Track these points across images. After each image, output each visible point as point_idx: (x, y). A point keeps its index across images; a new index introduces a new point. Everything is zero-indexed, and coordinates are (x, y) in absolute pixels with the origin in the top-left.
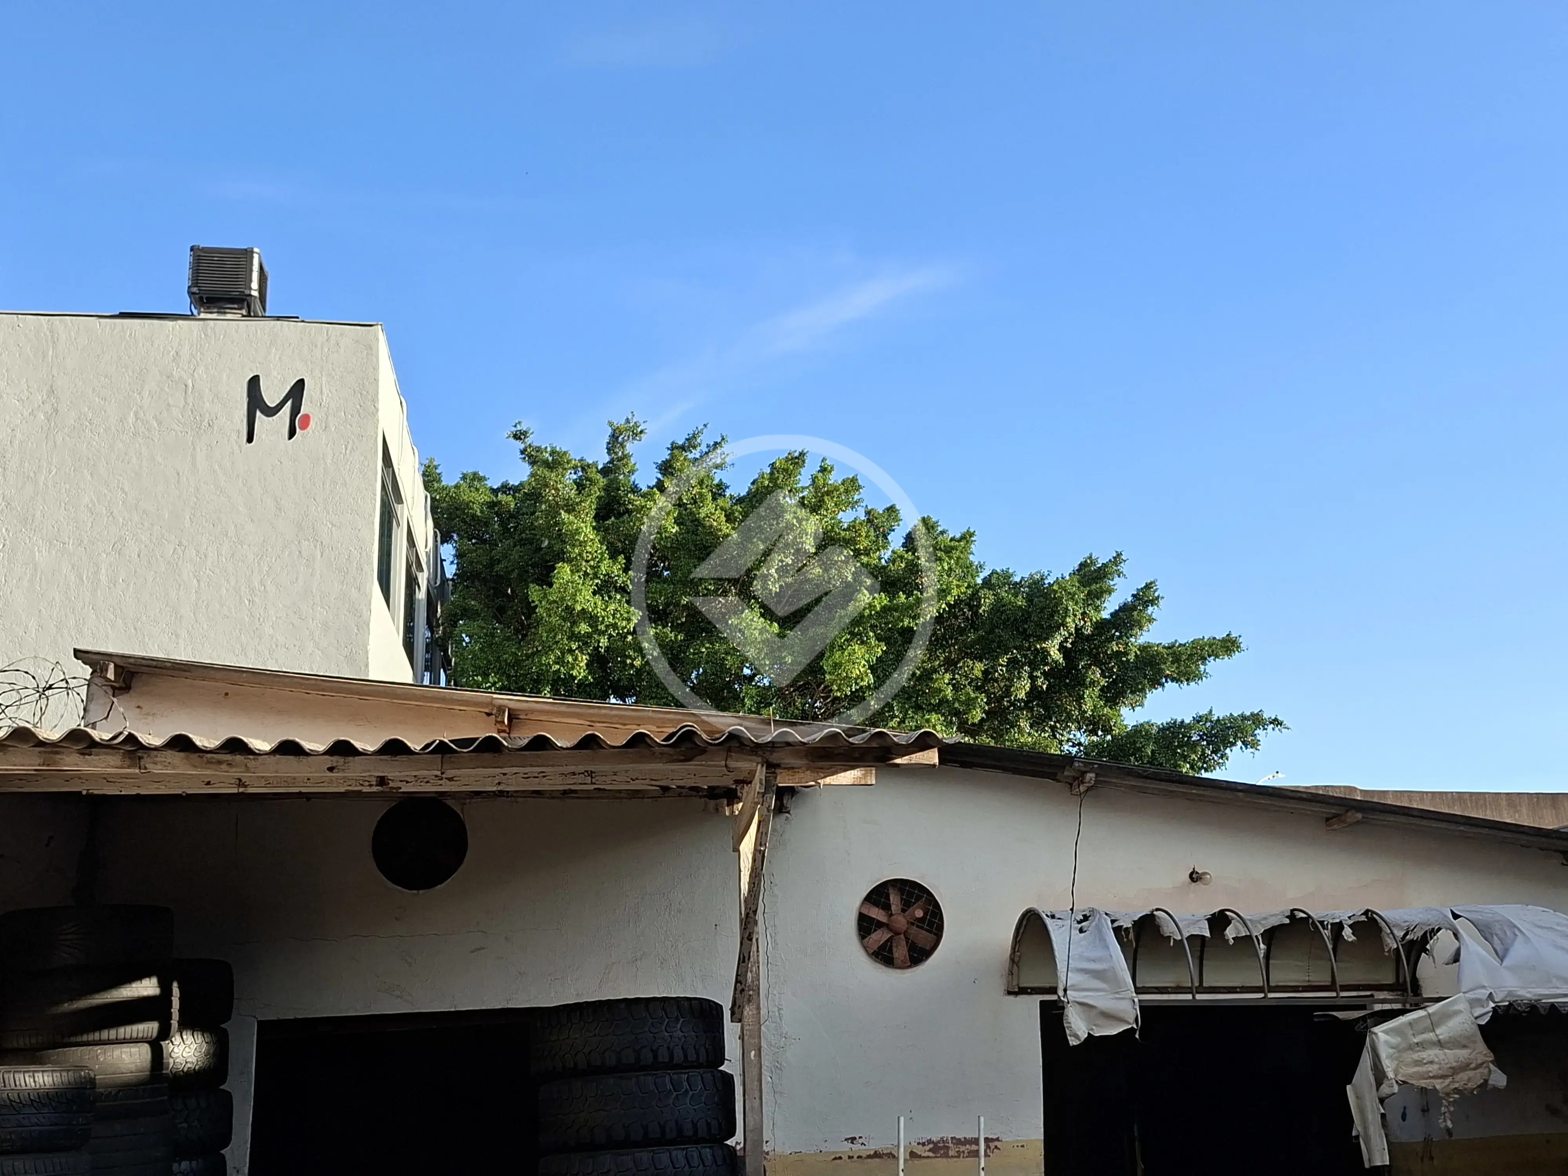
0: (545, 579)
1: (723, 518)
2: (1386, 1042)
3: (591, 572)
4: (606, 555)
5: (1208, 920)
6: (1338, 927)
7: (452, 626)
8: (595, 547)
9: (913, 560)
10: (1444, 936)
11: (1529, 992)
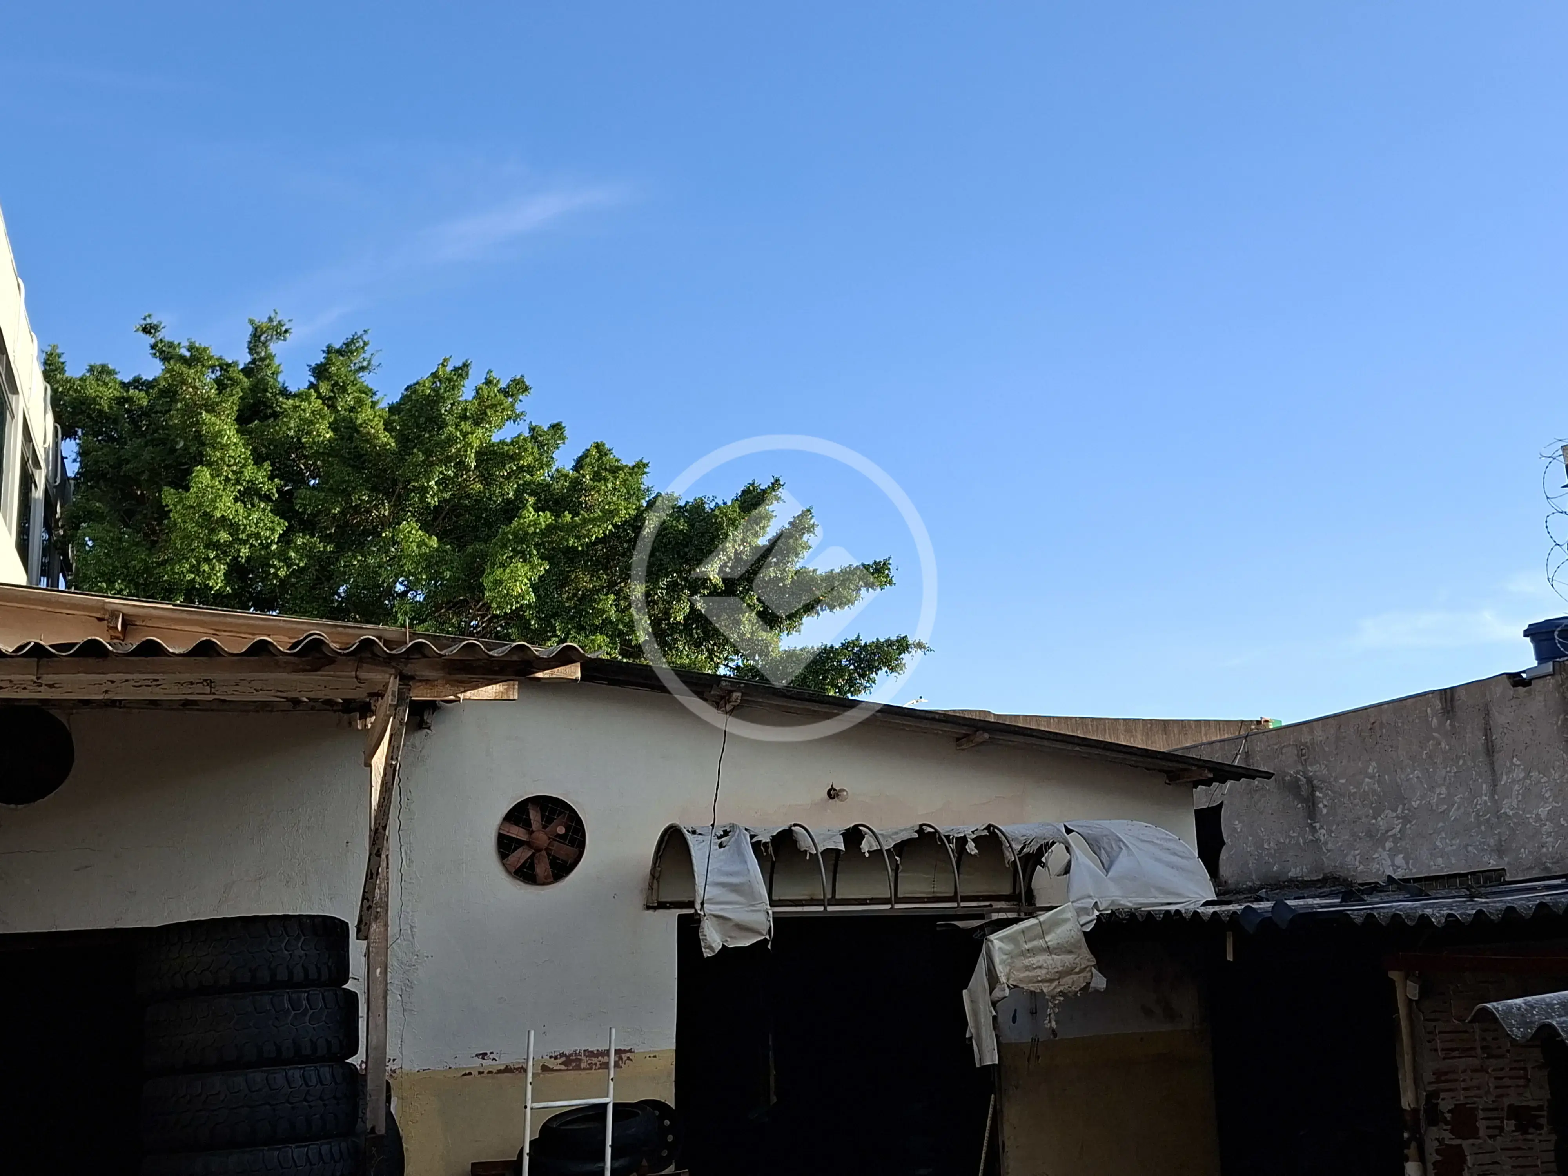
0: (182, 482)
1: (381, 426)
2: (1000, 948)
3: (233, 478)
4: (250, 461)
5: (842, 834)
6: (962, 841)
7: (73, 528)
8: (238, 451)
9: (578, 477)
10: (1058, 849)
11: (1130, 902)
